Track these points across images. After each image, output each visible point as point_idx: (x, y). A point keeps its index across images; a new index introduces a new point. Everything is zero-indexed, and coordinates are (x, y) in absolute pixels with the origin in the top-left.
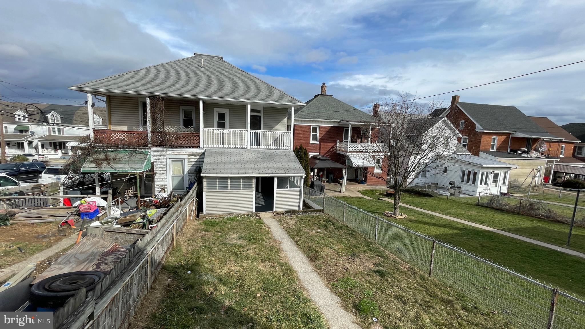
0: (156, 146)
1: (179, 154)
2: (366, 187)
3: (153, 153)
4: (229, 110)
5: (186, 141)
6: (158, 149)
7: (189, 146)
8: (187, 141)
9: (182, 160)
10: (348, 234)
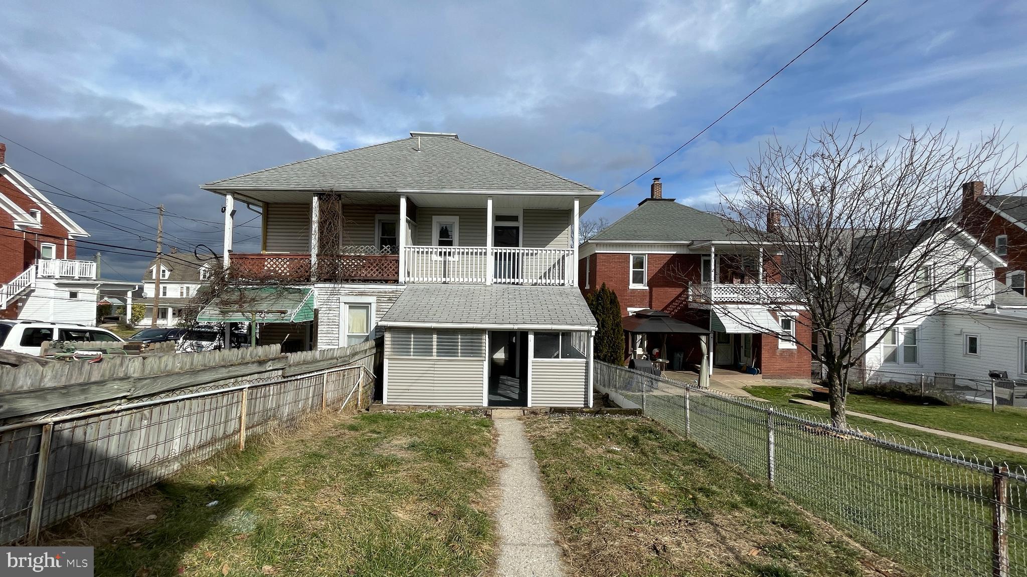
0: (325, 281)
1: (362, 294)
2: (761, 380)
3: (318, 292)
4: (460, 218)
5: (375, 270)
6: (327, 285)
7: (379, 281)
8: (377, 270)
9: (366, 306)
10: (691, 461)
